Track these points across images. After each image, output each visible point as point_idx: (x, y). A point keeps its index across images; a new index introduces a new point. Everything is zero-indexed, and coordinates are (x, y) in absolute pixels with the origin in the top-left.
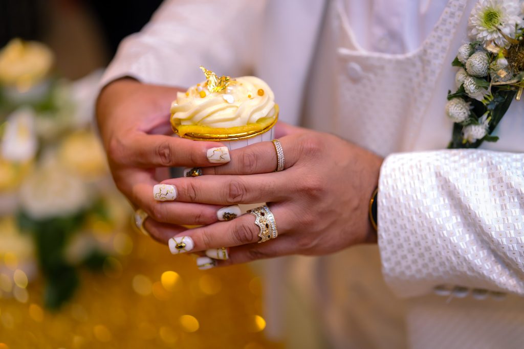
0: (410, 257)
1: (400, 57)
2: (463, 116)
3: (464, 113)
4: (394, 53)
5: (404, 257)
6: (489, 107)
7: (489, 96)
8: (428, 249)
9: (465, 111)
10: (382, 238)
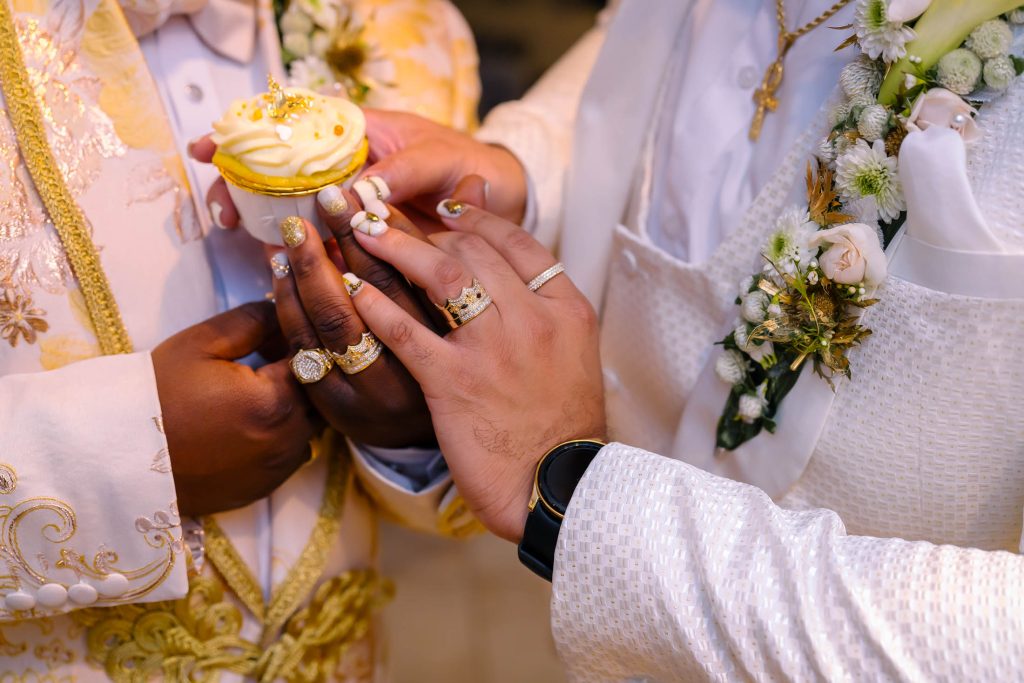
0: (594, 593)
1: (680, 264)
2: (732, 377)
3: (735, 373)
4: (676, 256)
5: (586, 589)
6: (772, 374)
7: (771, 357)
8: (622, 585)
9: (737, 370)
10: (562, 547)
